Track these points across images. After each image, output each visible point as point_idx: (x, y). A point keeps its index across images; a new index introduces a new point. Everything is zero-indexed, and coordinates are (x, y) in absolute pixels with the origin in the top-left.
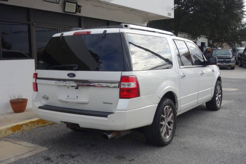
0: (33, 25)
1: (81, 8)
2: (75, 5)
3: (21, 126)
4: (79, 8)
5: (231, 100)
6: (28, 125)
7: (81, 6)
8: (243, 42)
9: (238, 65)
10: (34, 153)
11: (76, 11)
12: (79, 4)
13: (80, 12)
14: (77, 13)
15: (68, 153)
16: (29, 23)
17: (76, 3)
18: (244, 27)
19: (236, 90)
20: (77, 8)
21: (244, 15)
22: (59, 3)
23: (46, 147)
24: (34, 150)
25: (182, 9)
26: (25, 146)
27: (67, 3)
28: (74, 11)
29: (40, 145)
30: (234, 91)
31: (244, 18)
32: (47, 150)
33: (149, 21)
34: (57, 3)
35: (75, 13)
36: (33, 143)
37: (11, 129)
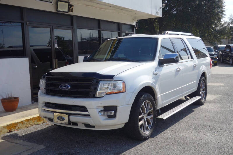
0: (27, 24)
1: (73, 8)
2: (67, 4)
3: (17, 124)
4: (71, 7)
5: (220, 94)
6: (23, 123)
7: (74, 5)
8: (222, 40)
9: (220, 61)
10: (32, 151)
11: (69, 10)
12: (71, 3)
13: (72, 11)
14: (69, 12)
15: (66, 151)
16: (22, 22)
17: (69, 2)
18: (224, 26)
19: (222, 84)
20: (70, 7)
21: (223, 15)
22: (52, 2)
23: (44, 145)
24: (31, 149)
25: (166, 9)
26: (22, 145)
27: (59, 3)
28: (66, 10)
29: (37, 144)
30: (220, 86)
31: (223, 17)
32: (44, 149)
33: (138, 20)
34: (51, 2)
35: (68, 12)
36: (30, 142)
37: (6, 127)
